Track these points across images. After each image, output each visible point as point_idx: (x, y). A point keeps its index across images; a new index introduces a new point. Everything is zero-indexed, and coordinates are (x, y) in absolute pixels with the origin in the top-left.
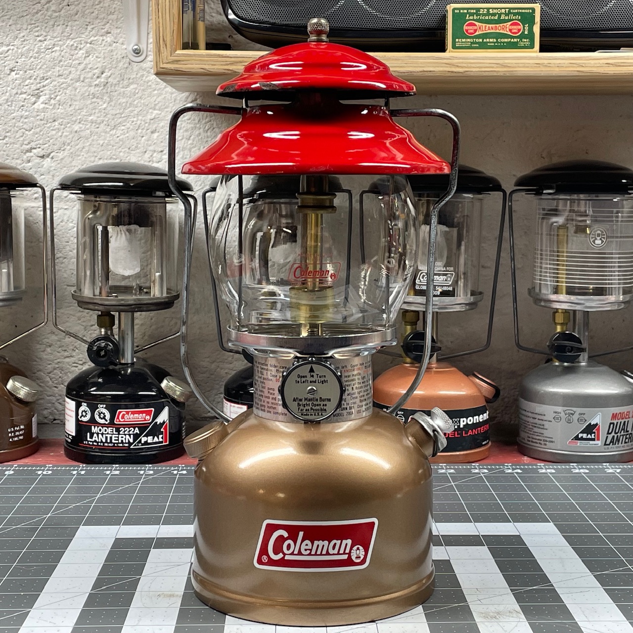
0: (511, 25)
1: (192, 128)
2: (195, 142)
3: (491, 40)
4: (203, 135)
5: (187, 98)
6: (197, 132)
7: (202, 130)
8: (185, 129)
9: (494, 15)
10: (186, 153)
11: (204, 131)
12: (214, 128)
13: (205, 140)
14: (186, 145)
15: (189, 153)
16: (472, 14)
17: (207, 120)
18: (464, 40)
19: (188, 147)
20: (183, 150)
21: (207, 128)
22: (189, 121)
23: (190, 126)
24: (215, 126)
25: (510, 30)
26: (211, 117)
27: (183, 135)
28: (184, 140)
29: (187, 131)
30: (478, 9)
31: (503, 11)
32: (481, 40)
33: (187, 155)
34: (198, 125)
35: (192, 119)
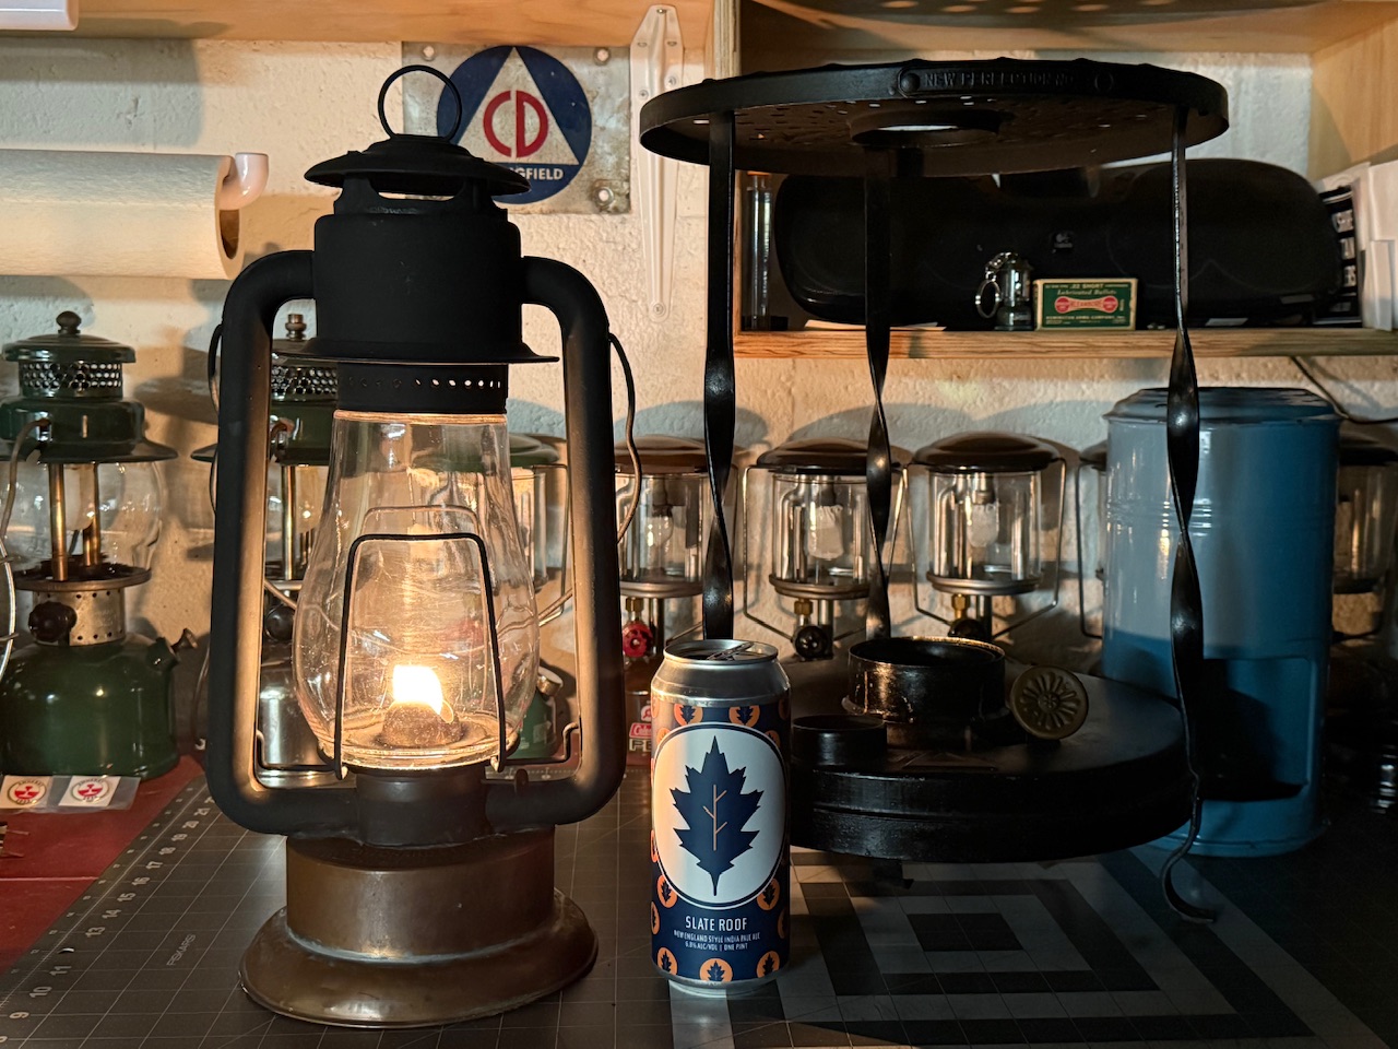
0: (1106, 300)
3: (1084, 317)
9: (1087, 290)
16: (1064, 290)
18: (1055, 318)
25: (1105, 306)
30: (1071, 284)
31: (1097, 286)
32: (1073, 318)
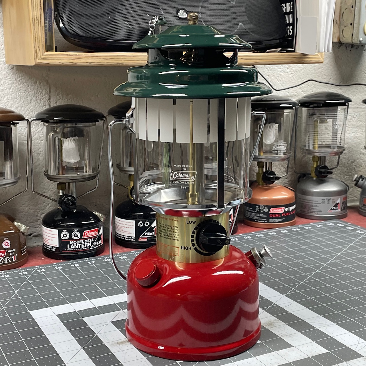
1: (12, 83)
2: (14, 91)
4: (18, 86)
5: (8, 67)
6: (15, 85)
7: (17, 84)
8: (8, 84)
10: (9, 97)
11: (18, 85)
12: (24, 83)
13: (19, 89)
14: (9, 92)
15: (10, 97)
17: (20, 79)
19: (10, 93)
20: (7, 95)
21: (20, 83)
22: (10, 80)
23: (10, 82)
24: (24, 82)
26: (22, 77)
27: (7, 87)
28: (7, 89)
29: (9, 85)
33: (10, 98)
34: (15, 82)
35: (12, 78)
